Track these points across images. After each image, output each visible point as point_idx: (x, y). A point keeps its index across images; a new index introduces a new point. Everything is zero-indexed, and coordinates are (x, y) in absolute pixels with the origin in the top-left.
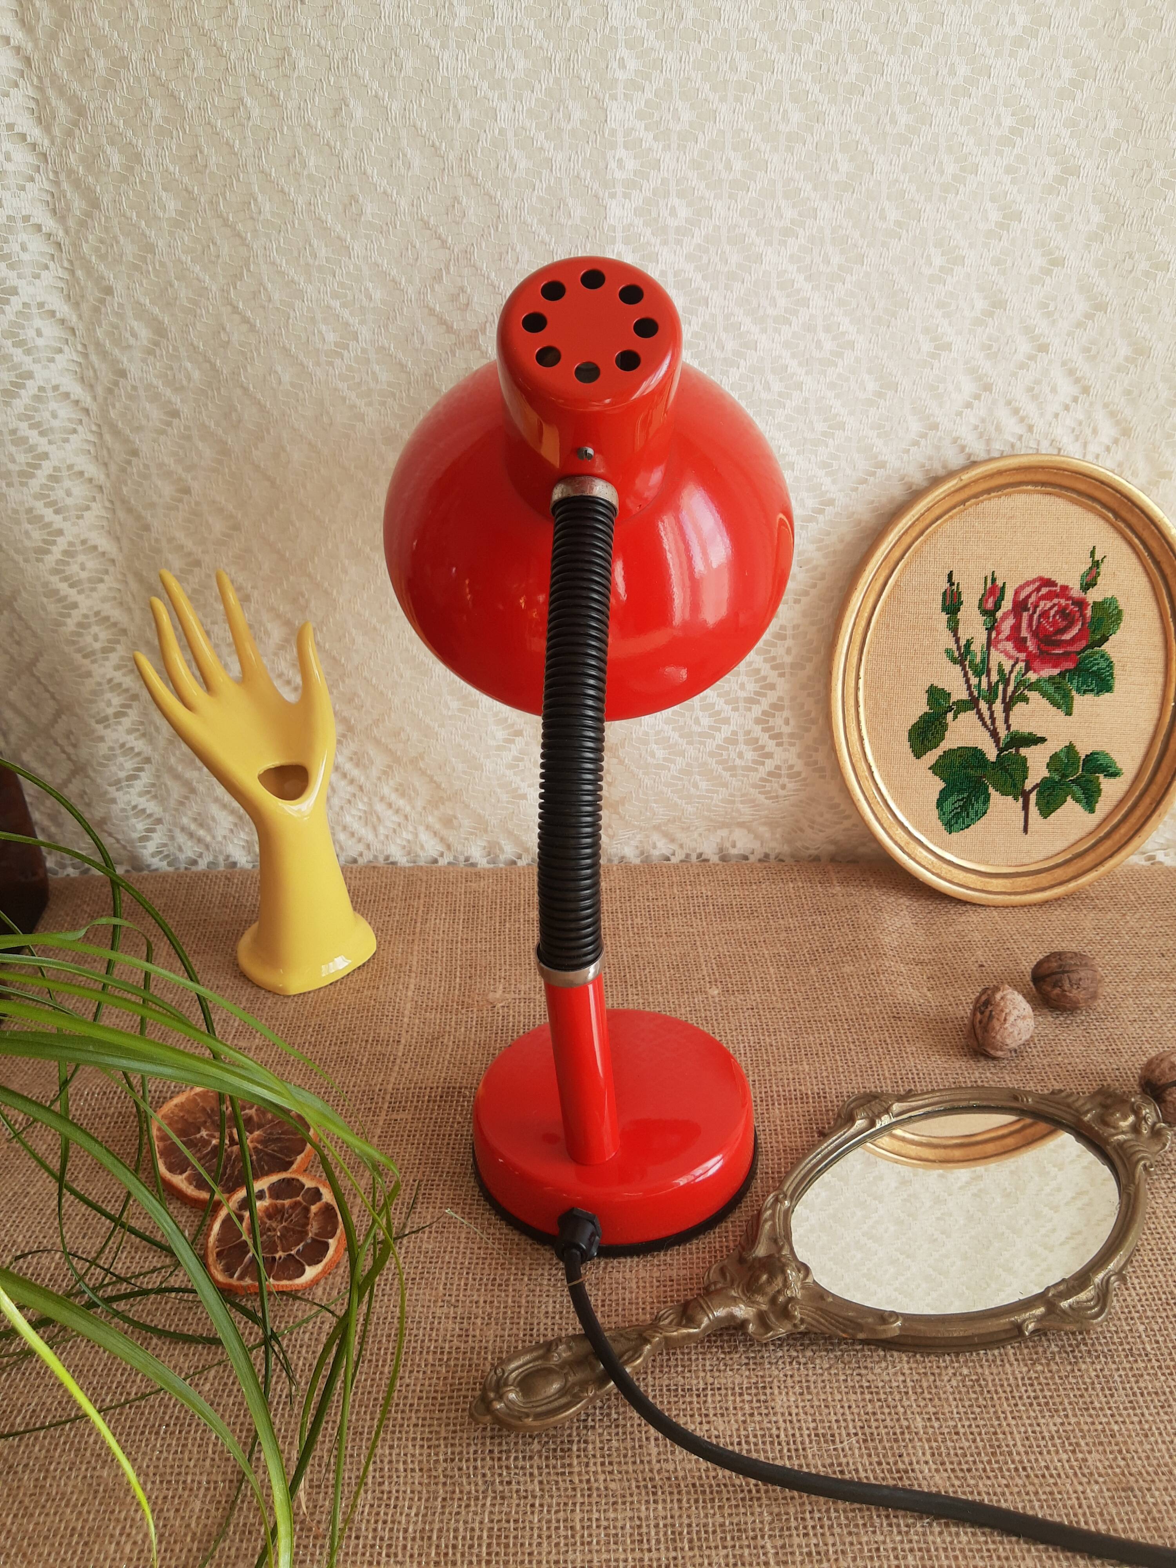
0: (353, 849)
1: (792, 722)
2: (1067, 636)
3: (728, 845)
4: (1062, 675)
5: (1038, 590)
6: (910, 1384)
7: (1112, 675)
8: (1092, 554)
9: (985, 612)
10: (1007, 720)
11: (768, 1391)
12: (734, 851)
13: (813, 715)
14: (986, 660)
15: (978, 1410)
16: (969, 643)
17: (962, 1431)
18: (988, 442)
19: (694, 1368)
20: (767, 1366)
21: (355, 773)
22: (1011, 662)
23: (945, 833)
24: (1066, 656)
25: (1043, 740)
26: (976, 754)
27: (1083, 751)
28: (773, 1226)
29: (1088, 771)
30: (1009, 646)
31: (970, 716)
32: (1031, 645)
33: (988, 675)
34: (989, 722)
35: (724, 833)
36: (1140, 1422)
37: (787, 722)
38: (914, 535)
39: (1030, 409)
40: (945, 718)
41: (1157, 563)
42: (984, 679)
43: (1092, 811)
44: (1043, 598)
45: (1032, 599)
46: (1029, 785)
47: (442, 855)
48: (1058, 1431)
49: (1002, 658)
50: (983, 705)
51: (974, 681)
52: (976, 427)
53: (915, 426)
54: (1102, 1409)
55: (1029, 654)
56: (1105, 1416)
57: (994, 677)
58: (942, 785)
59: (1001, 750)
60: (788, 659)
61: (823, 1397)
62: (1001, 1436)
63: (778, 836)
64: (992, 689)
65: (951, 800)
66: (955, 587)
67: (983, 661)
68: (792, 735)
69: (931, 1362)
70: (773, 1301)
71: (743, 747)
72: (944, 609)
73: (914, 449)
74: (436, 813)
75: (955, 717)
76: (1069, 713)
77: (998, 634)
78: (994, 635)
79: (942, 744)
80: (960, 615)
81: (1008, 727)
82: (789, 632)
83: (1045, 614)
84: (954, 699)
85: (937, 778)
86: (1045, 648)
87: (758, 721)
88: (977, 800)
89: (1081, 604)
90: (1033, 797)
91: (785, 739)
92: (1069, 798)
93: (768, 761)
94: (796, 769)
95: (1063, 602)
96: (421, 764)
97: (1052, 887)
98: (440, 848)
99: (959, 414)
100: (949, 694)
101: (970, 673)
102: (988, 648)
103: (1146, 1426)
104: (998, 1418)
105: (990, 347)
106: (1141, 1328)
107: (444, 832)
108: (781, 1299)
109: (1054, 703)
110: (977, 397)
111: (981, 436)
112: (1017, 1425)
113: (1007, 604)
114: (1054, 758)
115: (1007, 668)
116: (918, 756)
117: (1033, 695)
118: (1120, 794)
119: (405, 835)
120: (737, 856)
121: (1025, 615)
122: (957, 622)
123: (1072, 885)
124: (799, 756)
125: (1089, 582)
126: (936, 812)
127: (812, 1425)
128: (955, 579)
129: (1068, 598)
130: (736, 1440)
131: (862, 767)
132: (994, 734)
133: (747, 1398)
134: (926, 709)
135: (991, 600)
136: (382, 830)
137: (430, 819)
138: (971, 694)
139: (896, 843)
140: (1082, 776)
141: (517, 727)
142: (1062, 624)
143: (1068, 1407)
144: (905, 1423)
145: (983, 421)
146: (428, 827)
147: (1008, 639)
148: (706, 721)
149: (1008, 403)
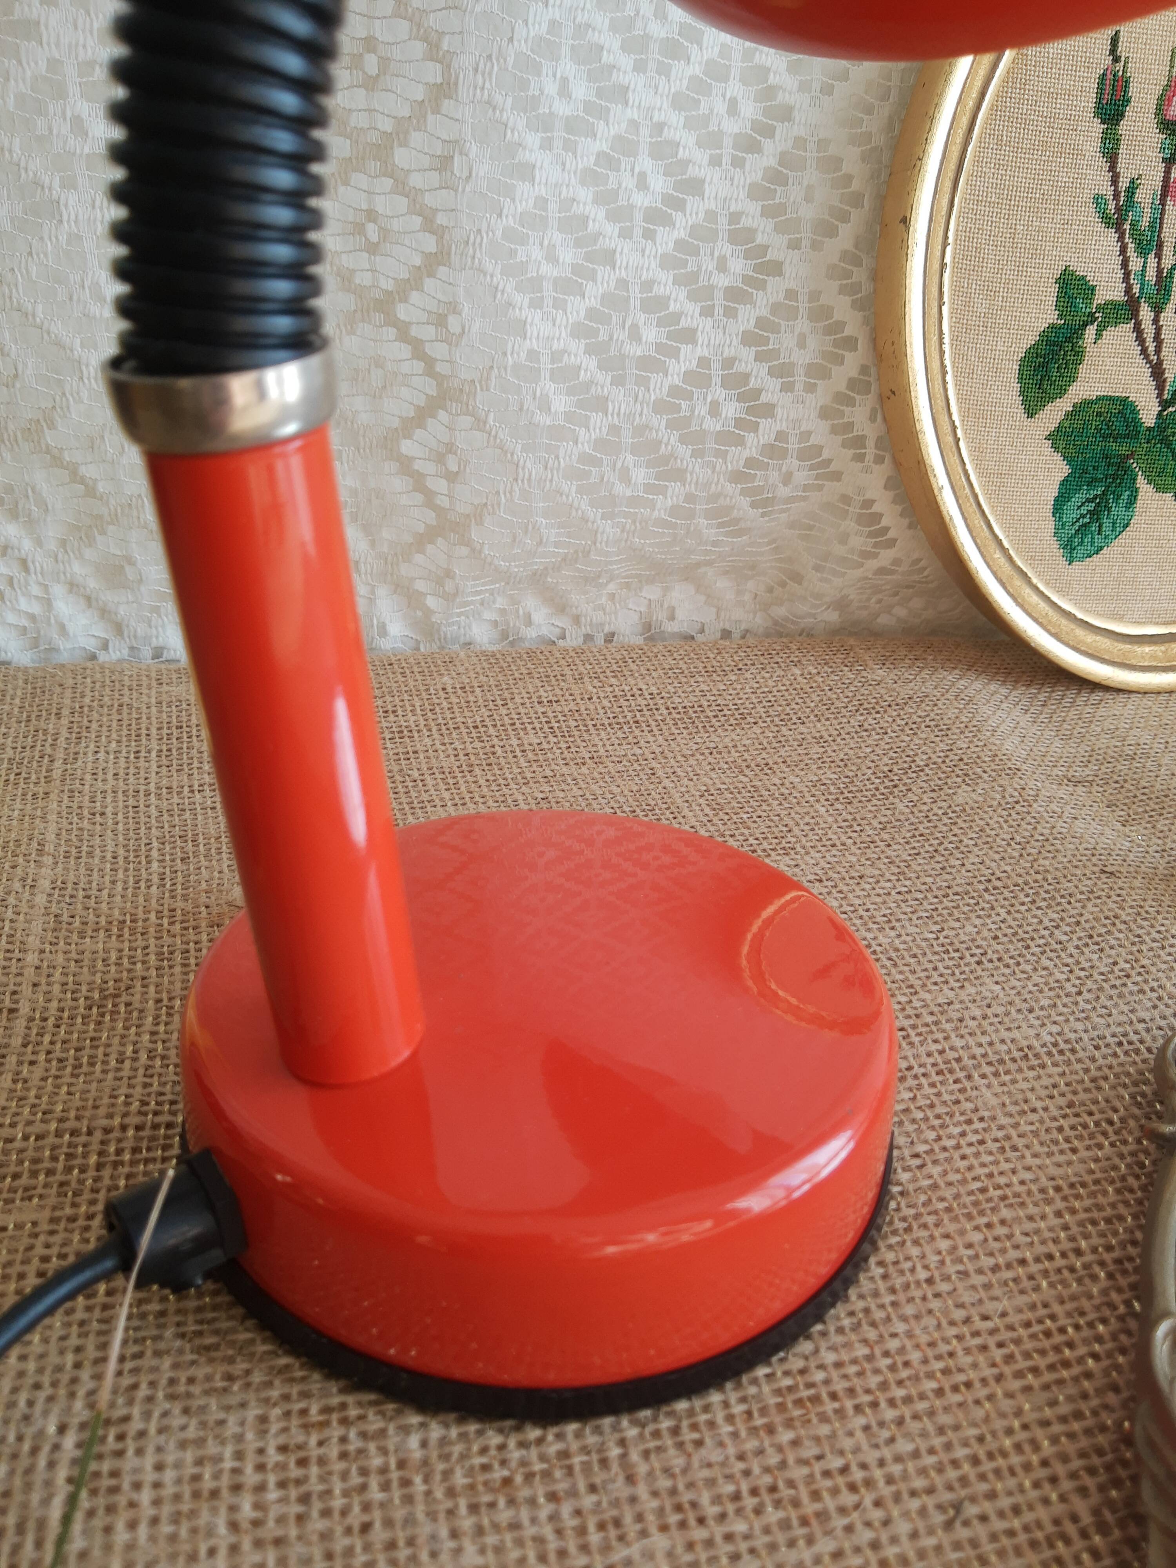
1: (812, 343)
3: (661, 615)
9: (1164, 125)
12: (671, 627)
14: (1157, 224)
16: (1133, 187)
23: (1063, 562)
31: (1121, 336)
33: (1159, 256)
34: (1151, 348)
35: (652, 592)
37: (802, 344)
40: (1081, 337)
42: (1152, 262)
47: (105, 646)
50: (1146, 314)
51: (1135, 264)
57: (1168, 258)
59: (1165, 404)
60: (807, 212)
63: (747, 597)
64: (1164, 282)
65: (1078, 498)
66: (1119, 66)
67: (1152, 225)
68: (809, 370)
71: (718, 393)
72: (1099, 111)
74: (88, 553)
75: (1099, 335)
79: (1072, 389)
80: (1124, 127)
82: (811, 153)
84: (1101, 297)
85: (1058, 457)
87: (748, 339)
88: (1117, 501)
91: (800, 379)
93: (765, 424)
94: (814, 440)
96: (50, 438)
98: (100, 630)
100: (1093, 289)
101: (1131, 246)
102: (1163, 203)
107: (109, 597)
116: (1031, 413)
119: (24, 604)
120: (674, 635)
124: (822, 413)
126: (1049, 524)
128: (1123, 47)
132: (1157, 372)
134: (1053, 317)
137: (77, 569)
138: (1128, 290)
146: (73, 586)
148: (651, 334)
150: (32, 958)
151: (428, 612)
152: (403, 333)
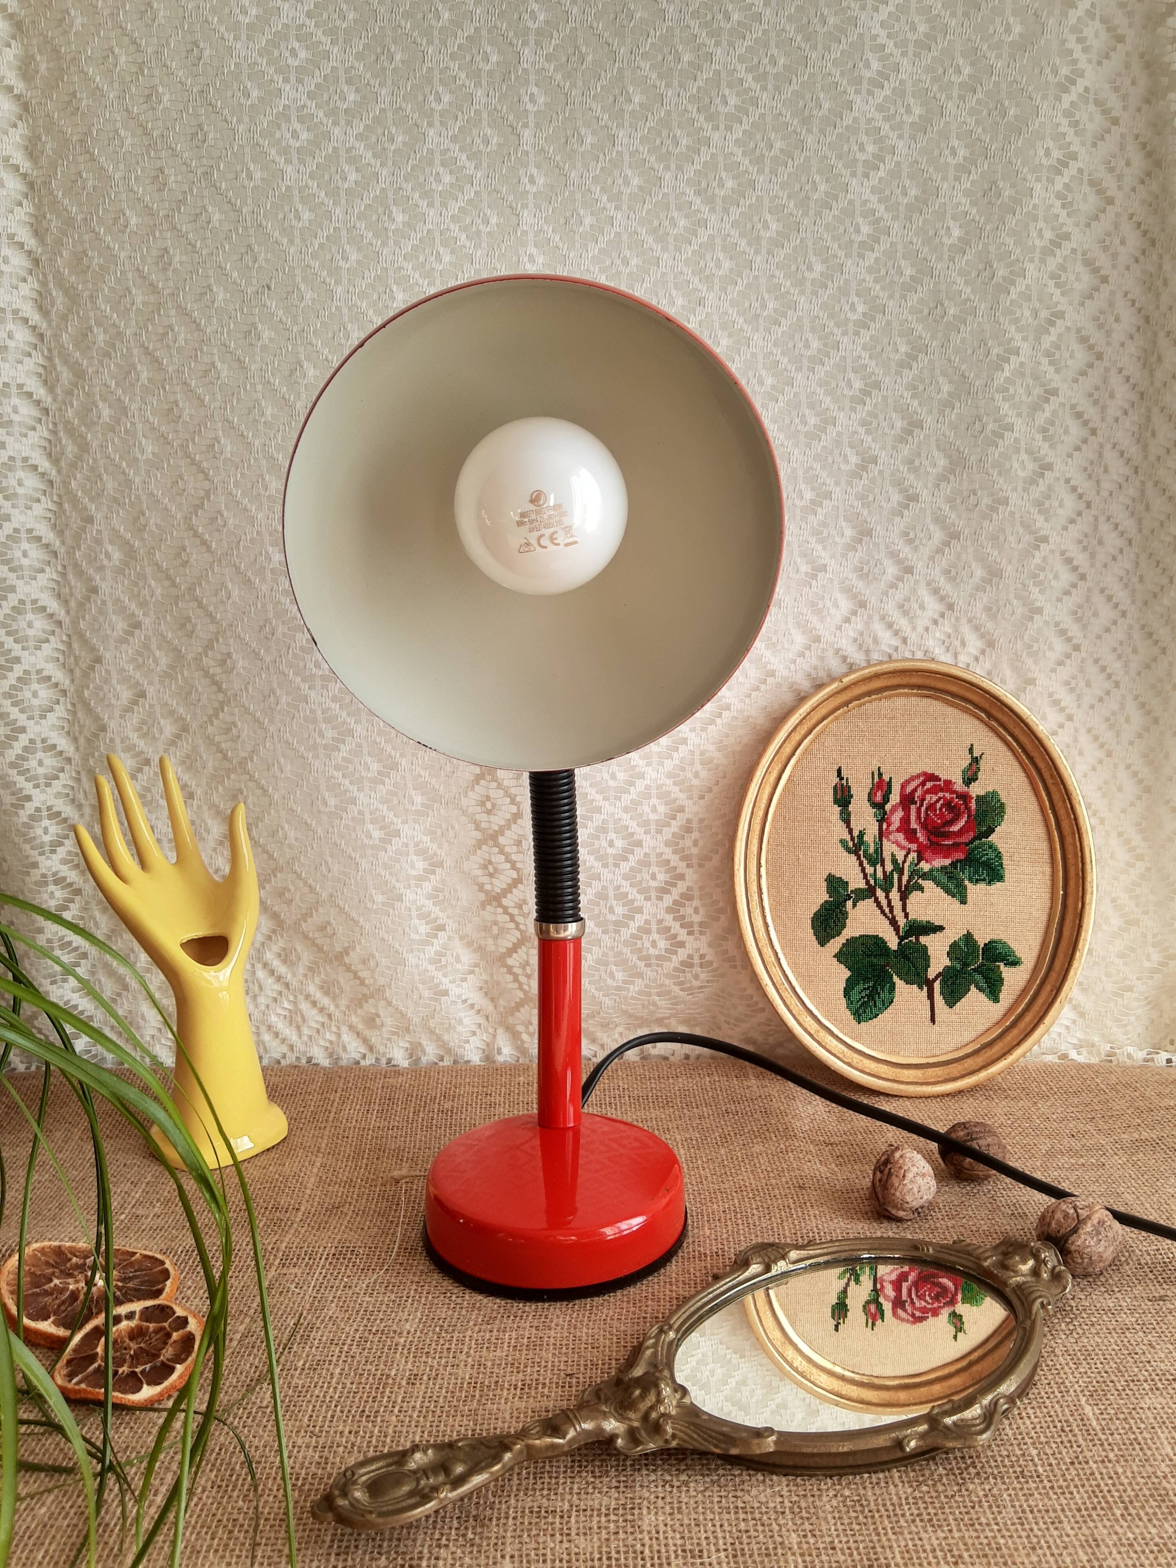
0: (276, 1050)
1: (702, 911)
2: (955, 828)
4: (953, 864)
5: (923, 784)
6: (787, 1504)
7: (1001, 865)
8: (971, 750)
9: (874, 805)
10: (904, 909)
11: (636, 1512)
13: (721, 904)
14: (879, 850)
15: (857, 1527)
16: (861, 834)
17: (838, 1546)
18: (868, 652)
19: (560, 1490)
20: (638, 1488)
21: (282, 969)
22: (904, 853)
23: (854, 1022)
24: (956, 846)
25: (941, 928)
26: (878, 942)
27: (982, 940)
28: (655, 1354)
29: (988, 960)
30: (900, 837)
31: (868, 904)
32: (921, 836)
33: (883, 865)
34: (887, 910)
36: (1028, 1537)
37: (696, 910)
38: (803, 732)
39: (903, 623)
40: (845, 906)
41: (1031, 759)
42: (879, 868)
43: (996, 1000)
44: (928, 791)
45: (919, 793)
46: (932, 973)
47: (364, 1057)
48: (940, 1545)
49: (894, 848)
50: (880, 894)
51: (869, 870)
52: (855, 640)
53: (800, 639)
54: (988, 1525)
55: (920, 845)
56: (992, 1531)
57: (889, 867)
58: (848, 974)
59: (901, 939)
60: (695, 851)
61: (693, 1516)
62: (879, 1550)
64: (888, 879)
65: (857, 989)
66: (844, 782)
67: (876, 851)
68: (701, 924)
69: (811, 1485)
70: (646, 1417)
71: (655, 936)
72: (836, 801)
73: (799, 660)
74: (359, 1011)
75: (854, 905)
76: (963, 902)
77: (889, 825)
78: (885, 826)
79: (844, 932)
80: (851, 808)
81: (906, 916)
82: (695, 825)
83: (931, 807)
84: (851, 887)
85: (842, 966)
86: (934, 839)
87: (669, 910)
88: (883, 989)
89: (965, 797)
90: (937, 985)
91: (696, 928)
92: (972, 987)
93: (680, 951)
94: (707, 959)
95: (947, 795)
96: (346, 960)
97: (963, 1076)
98: (363, 1049)
99: (839, 628)
100: (847, 883)
101: (865, 862)
102: (881, 840)
103: (1035, 1540)
104: (878, 1534)
105: (862, 569)
106: (1034, 1452)
107: (367, 1033)
108: (654, 1415)
109: (948, 891)
110: (854, 613)
111: (860, 647)
112: (897, 1540)
113: (895, 798)
114: (954, 946)
115: (900, 858)
116: (822, 944)
117: (928, 884)
118: (1022, 984)
119: (328, 1036)
121: (913, 807)
122: (849, 814)
123: (982, 1075)
124: (710, 945)
125: (970, 778)
126: (844, 1001)
127: (679, 1542)
128: (844, 774)
129: (954, 792)
130: (597, 1556)
131: (768, 952)
132: (893, 922)
133: (612, 1517)
134: (826, 897)
135: (879, 794)
136: (306, 1031)
137: (354, 1019)
138: (867, 883)
139: (805, 1030)
140: (983, 965)
141: (440, 922)
142: (949, 817)
143: (953, 1523)
144: (779, 1539)
145: (861, 634)
146: (351, 1027)
147: (898, 830)
148: (620, 910)
149: (883, 618)
150: (308, 1192)
151: (523, 1042)
152: (506, 911)
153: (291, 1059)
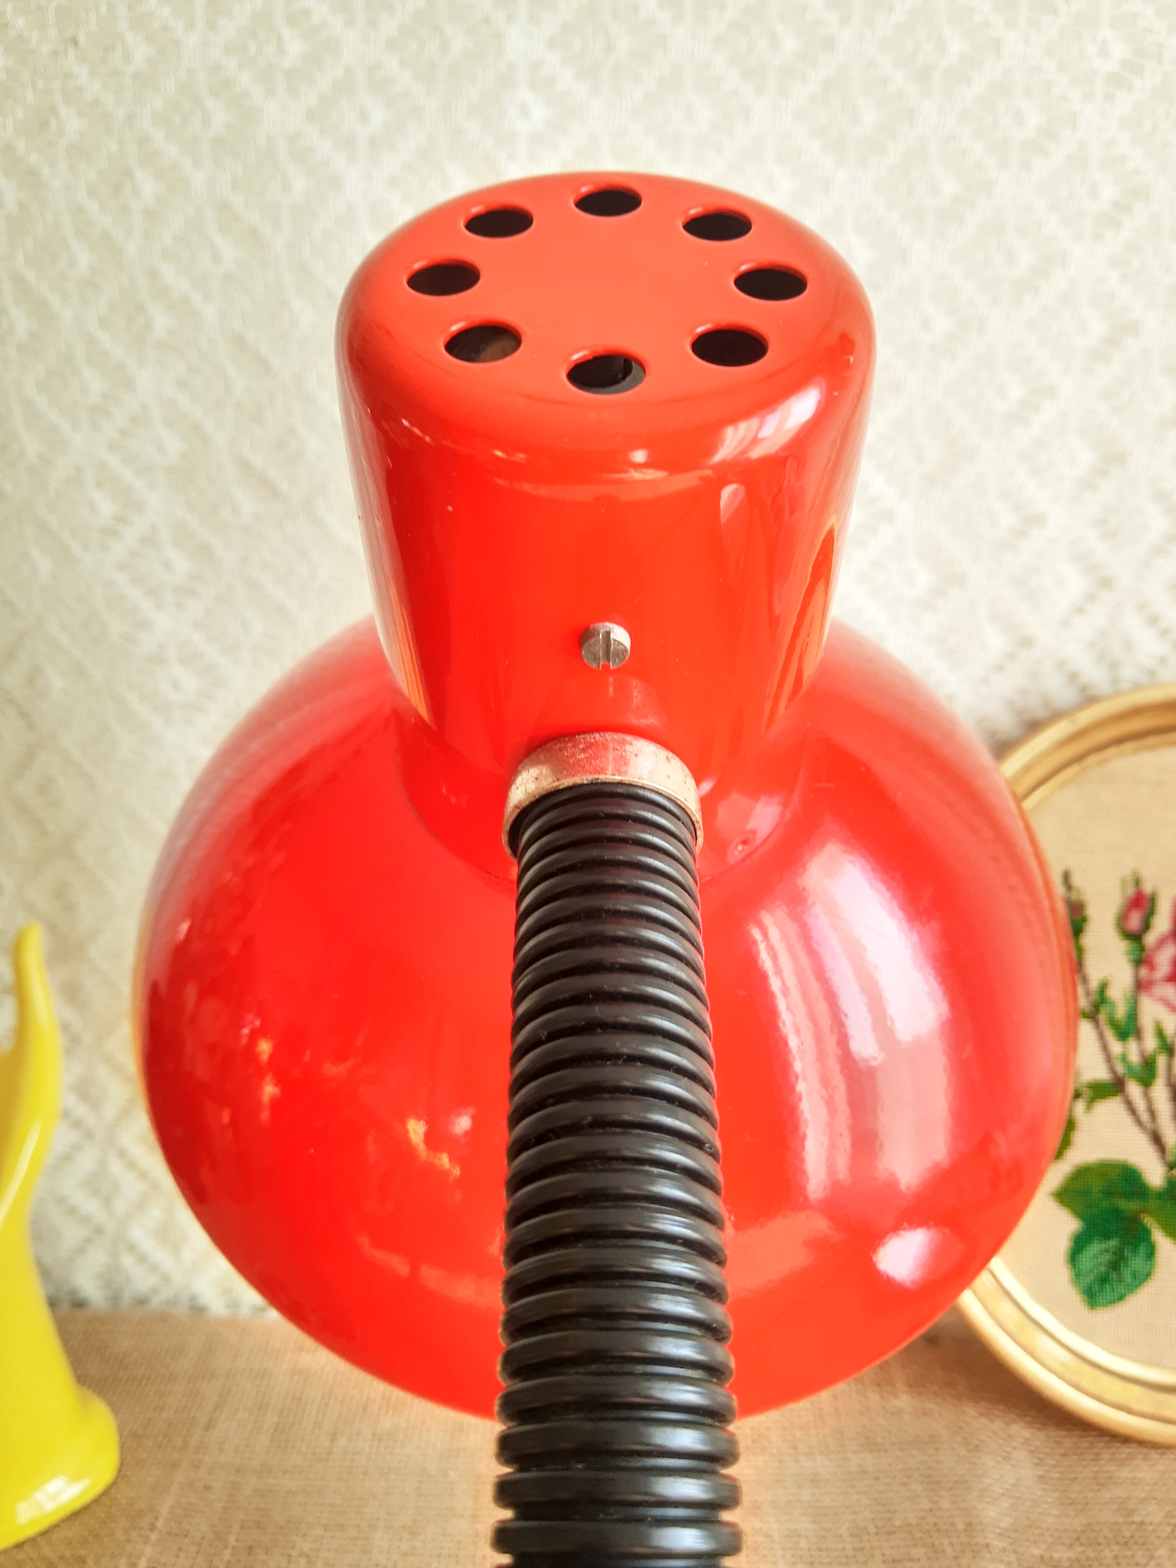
10: (1175, 1115)
16: (1103, 987)
18: (1114, 666)
22: (1174, 1018)
23: (1084, 1309)
26: (1128, 1174)
30: (1170, 991)
31: (1111, 1108)
33: (1140, 1040)
34: (1146, 1119)
40: (1072, 1110)
42: (1132, 1045)
49: (1160, 1011)
50: (1134, 1090)
51: (1116, 1048)
52: (1092, 645)
53: (996, 642)
57: (1151, 1043)
58: (1076, 1225)
59: (1171, 1166)
64: (1148, 1063)
65: (1092, 1250)
66: (1075, 896)
67: (1128, 1016)
73: (996, 677)
75: (1089, 1109)
77: (1151, 970)
78: (1144, 972)
79: (1070, 1155)
80: (1084, 939)
84: (1086, 1077)
85: (1067, 1213)
88: (1133, 1252)
99: (1065, 623)
101: (1109, 1035)
102: (1137, 996)
105: (1105, 522)
110: (1091, 598)
111: (1101, 657)
113: (1162, 923)
115: (1169, 1028)
122: (1081, 952)
126: (1067, 1272)
128: (1075, 882)
132: (1155, 1138)
135: (1135, 916)
138: (1113, 1070)
139: (1001, 1325)
145: (1103, 634)
147: (1167, 977)
149: (1141, 607)
153: (165, 1294)
